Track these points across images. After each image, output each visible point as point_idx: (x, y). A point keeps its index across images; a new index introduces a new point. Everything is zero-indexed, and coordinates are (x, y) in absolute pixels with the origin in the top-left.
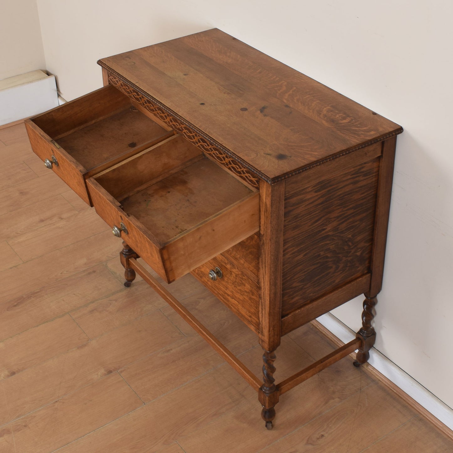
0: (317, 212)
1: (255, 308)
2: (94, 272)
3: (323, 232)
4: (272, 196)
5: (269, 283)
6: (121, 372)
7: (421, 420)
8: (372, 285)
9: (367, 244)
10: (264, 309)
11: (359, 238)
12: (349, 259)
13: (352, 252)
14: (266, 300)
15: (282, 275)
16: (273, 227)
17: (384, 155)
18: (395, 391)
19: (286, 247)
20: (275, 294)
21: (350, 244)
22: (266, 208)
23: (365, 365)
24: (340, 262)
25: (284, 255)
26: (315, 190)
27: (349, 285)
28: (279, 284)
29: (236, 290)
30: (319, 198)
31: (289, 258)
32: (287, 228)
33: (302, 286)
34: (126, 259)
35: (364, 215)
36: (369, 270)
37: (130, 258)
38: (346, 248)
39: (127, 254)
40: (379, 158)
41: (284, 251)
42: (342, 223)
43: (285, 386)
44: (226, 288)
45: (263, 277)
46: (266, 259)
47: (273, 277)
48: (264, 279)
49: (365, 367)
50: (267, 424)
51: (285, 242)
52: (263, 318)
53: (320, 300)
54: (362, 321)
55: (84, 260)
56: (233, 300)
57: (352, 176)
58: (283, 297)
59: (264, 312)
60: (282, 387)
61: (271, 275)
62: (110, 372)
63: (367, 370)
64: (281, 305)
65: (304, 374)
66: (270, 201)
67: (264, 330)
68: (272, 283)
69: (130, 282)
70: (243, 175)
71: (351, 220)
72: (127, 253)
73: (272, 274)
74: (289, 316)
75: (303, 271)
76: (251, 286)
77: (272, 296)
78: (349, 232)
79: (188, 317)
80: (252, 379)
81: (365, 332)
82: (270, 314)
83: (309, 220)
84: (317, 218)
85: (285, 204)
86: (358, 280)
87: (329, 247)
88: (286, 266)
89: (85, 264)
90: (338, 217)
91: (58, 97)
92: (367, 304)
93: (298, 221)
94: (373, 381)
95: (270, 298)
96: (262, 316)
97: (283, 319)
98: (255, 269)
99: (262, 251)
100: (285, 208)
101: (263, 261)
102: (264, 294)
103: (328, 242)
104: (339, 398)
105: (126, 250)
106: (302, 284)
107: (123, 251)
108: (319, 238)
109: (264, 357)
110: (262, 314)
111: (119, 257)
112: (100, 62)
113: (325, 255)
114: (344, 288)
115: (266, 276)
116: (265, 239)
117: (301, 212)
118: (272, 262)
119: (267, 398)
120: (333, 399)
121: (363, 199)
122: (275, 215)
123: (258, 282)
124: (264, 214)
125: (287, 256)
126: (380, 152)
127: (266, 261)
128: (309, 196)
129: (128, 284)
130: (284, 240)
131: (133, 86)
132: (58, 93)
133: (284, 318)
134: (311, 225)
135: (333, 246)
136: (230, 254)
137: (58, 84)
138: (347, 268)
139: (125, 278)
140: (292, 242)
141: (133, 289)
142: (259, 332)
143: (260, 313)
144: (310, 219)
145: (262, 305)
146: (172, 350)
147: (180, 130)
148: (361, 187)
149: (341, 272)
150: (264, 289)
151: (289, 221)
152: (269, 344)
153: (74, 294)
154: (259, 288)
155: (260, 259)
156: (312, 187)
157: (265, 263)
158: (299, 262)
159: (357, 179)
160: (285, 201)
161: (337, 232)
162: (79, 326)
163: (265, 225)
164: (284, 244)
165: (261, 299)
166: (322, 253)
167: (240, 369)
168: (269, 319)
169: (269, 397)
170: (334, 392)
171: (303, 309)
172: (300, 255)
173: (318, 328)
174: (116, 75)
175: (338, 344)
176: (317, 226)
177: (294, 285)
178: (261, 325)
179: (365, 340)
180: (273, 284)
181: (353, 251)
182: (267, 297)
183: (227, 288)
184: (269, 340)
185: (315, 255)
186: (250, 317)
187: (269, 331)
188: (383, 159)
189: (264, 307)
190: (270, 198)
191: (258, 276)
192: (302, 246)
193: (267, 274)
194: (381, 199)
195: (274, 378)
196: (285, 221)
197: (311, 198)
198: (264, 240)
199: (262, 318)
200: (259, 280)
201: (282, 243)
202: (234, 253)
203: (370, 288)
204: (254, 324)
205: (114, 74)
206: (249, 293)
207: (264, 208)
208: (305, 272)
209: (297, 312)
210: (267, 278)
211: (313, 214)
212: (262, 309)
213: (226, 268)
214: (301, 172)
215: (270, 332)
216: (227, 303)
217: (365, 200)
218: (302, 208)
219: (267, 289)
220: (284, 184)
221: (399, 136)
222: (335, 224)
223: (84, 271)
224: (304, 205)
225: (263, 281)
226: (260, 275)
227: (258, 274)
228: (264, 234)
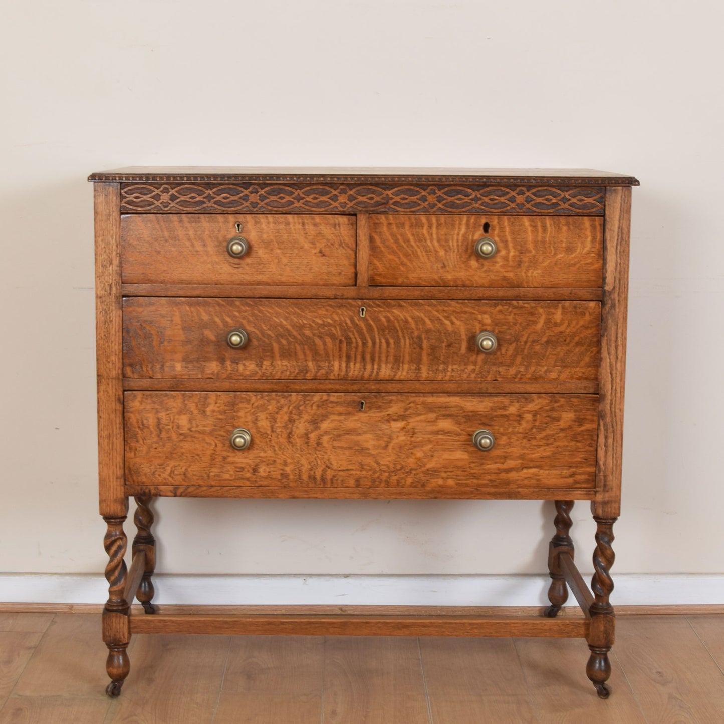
1: (587, 449)
10: (610, 435)
22: (620, 238)
29: (535, 444)
44: (502, 461)
45: (609, 371)
52: (610, 454)
56: (525, 471)
59: (610, 441)
67: (610, 478)
69: (118, 685)
70: (562, 206)
76: (575, 411)
96: (606, 452)
98: (589, 369)
99: (610, 321)
101: (611, 341)
105: (117, 600)
110: (606, 446)
116: (616, 296)
123: (597, 390)
124: (614, 250)
127: (619, 335)
136: (521, 379)
142: (596, 492)
143: (599, 450)
145: (606, 430)
147: (380, 205)
150: (612, 393)
154: (599, 400)
155: (604, 340)
157: (616, 341)
163: (618, 269)
165: (603, 420)
178: (601, 474)
183: (506, 458)
186: (573, 475)
189: (610, 430)
191: (596, 379)
198: (613, 300)
199: (606, 456)
200: (597, 385)
202: (532, 370)
204: (582, 483)
206: (569, 428)
207: (616, 238)
210: (620, 367)
212: (606, 438)
213: (506, 416)
216: (507, 490)
225: (610, 379)
226: (603, 371)
227: (596, 375)
228: (614, 287)
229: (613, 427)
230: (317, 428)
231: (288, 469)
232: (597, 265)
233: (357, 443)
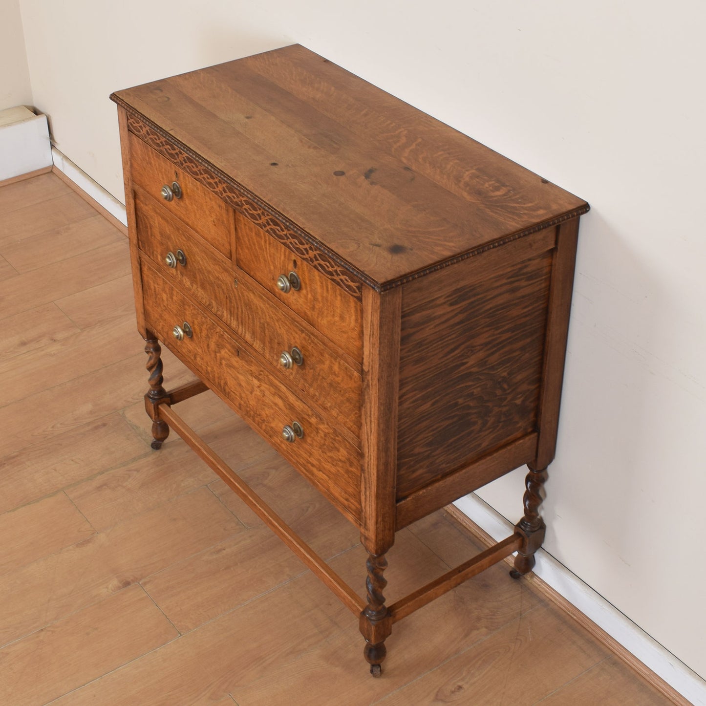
0: (454, 336)
1: (355, 487)
2: (104, 425)
3: (463, 368)
4: (381, 312)
5: (376, 448)
6: (145, 584)
7: (615, 663)
8: (540, 451)
9: (532, 387)
10: (368, 489)
11: (519, 377)
12: (504, 409)
13: (508, 399)
14: (372, 474)
15: (397, 434)
16: (383, 360)
17: (559, 248)
18: (575, 618)
19: (404, 391)
20: (386, 464)
21: (505, 386)
22: (372, 331)
23: (528, 576)
24: (490, 415)
25: (400, 404)
26: (449, 302)
27: (504, 450)
28: (392, 450)
29: (326, 457)
30: (456, 315)
31: (409, 408)
32: (406, 361)
33: (429, 452)
34: (154, 405)
35: (528, 340)
36: (536, 428)
37: (161, 403)
38: (499, 392)
39: (156, 397)
40: (552, 252)
41: (400, 398)
42: (493, 353)
43: (401, 609)
44: (309, 454)
45: (366, 437)
46: (373, 410)
47: (382, 439)
48: (370, 441)
49: (529, 579)
50: (373, 669)
51: (402, 384)
52: (368, 502)
53: (457, 474)
54: (523, 507)
55: (89, 407)
56: (321, 473)
57: (509, 280)
58: (399, 470)
59: (368, 493)
60: (397, 611)
61: (379, 435)
62: (127, 584)
63: (531, 583)
64: (396, 483)
65: (432, 590)
66: (379, 318)
67: (368, 521)
68: (380, 448)
69: (160, 442)
70: (335, 277)
71: (507, 349)
72: (155, 395)
73: (382, 434)
74: (408, 499)
75: (431, 429)
76: (348, 453)
77: (382, 467)
78: (505, 366)
79: (250, 498)
80: (349, 598)
81: (529, 524)
82: (378, 496)
83: (441, 350)
84: (452, 347)
85: (403, 323)
86: (517, 443)
87: (471, 391)
88: (402, 421)
89: (91, 412)
90: (486, 344)
91: (51, 148)
92: (532, 481)
93: (423, 350)
94: (541, 601)
95: (378, 471)
96: (365, 499)
97: (398, 504)
98: (355, 426)
99: (366, 397)
100: (402, 330)
101: (367, 413)
102: (368, 465)
103: (470, 383)
104: (486, 627)
105: (154, 391)
106: (429, 448)
107: (149, 393)
108: (455, 377)
109: (369, 564)
110: (366, 495)
111: (144, 401)
112: (114, 97)
113: (466, 404)
114: (495, 455)
115: (372, 437)
116: (370, 378)
117: (428, 336)
118: (382, 415)
119: (373, 628)
120: (478, 629)
121: (526, 316)
122: (386, 341)
123: (360, 446)
124: (368, 339)
125: (406, 405)
126: (553, 242)
127: (372, 413)
128: (439, 312)
129: (157, 445)
130: (400, 381)
131: (166, 135)
132: (51, 143)
133: (401, 503)
134: (443, 357)
135: (479, 389)
136: (316, 401)
137: (51, 129)
138: (501, 424)
139: (153, 435)
140: (413, 384)
141: (164, 452)
142: (360, 525)
143: (361, 494)
144: (441, 348)
145: (365, 482)
146: (224, 550)
147: (239, 205)
148: (523, 297)
149: (491, 430)
150: (368, 456)
151: (409, 351)
152: (377, 543)
153: (72, 461)
154: (361, 455)
155: (363, 410)
156: (446, 298)
157: (370, 416)
158: (425, 414)
159: (516, 284)
160: (402, 318)
161: (484, 368)
162: (79, 511)
163: (371, 357)
164: (400, 387)
165: (363, 473)
166: (460, 401)
167: (331, 581)
168: (377, 504)
169: (376, 626)
170: (479, 619)
171: (430, 488)
172: (425, 403)
173: (455, 516)
174: (139, 117)
175: (485, 543)
176: (453, 358)
177: (417, 450)
178: (363, 514)
179: (528, 537)
180: (383, 449)
181: (509, 397)
182: (373, 470)
183: (311, 454)
184: (376, 537)
185: (449, 404)
186: (347, 500)
187: (377, 523)
188: (558, 253)
189: (368, 485)
190: (379, 313)
191: (358, 437)
192: (430, 390)
193: (374, 433)
194: (554, 316)
195: (385, 597)
196: (401, 350)
197: (444, 314)
198: (368, 381)
199: (365, 502)
200: (360, 443)
201: (397, 385)
202: (322, 399)
203: (537, 456)
204: (353, 510)
205: (136, 115)
206: (344, 462)
207: (369, 329)
208: (433, 430)
209: (421, 493)
210: (373, 439)
211: (447, 339)
212: (365, 488)
213: (310, 423)
214: (427, 274)
215: (378, 525)
216: (312, 477)
217: (528, 318)
218: (430, 329)
219: (374, 456)
220: (401, 292)
221: (584, 218)
222: (481, 355)
223: (88, 424)
224: (432, 326)
225: (367, 445)
226: (363, 435)
227: (359, 434)
228: (369, 370)
229: (369, 484)
230: (220, 352)
231: (209, 369)
232: (357, 343)
233: (238, 378)
